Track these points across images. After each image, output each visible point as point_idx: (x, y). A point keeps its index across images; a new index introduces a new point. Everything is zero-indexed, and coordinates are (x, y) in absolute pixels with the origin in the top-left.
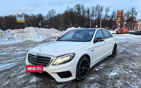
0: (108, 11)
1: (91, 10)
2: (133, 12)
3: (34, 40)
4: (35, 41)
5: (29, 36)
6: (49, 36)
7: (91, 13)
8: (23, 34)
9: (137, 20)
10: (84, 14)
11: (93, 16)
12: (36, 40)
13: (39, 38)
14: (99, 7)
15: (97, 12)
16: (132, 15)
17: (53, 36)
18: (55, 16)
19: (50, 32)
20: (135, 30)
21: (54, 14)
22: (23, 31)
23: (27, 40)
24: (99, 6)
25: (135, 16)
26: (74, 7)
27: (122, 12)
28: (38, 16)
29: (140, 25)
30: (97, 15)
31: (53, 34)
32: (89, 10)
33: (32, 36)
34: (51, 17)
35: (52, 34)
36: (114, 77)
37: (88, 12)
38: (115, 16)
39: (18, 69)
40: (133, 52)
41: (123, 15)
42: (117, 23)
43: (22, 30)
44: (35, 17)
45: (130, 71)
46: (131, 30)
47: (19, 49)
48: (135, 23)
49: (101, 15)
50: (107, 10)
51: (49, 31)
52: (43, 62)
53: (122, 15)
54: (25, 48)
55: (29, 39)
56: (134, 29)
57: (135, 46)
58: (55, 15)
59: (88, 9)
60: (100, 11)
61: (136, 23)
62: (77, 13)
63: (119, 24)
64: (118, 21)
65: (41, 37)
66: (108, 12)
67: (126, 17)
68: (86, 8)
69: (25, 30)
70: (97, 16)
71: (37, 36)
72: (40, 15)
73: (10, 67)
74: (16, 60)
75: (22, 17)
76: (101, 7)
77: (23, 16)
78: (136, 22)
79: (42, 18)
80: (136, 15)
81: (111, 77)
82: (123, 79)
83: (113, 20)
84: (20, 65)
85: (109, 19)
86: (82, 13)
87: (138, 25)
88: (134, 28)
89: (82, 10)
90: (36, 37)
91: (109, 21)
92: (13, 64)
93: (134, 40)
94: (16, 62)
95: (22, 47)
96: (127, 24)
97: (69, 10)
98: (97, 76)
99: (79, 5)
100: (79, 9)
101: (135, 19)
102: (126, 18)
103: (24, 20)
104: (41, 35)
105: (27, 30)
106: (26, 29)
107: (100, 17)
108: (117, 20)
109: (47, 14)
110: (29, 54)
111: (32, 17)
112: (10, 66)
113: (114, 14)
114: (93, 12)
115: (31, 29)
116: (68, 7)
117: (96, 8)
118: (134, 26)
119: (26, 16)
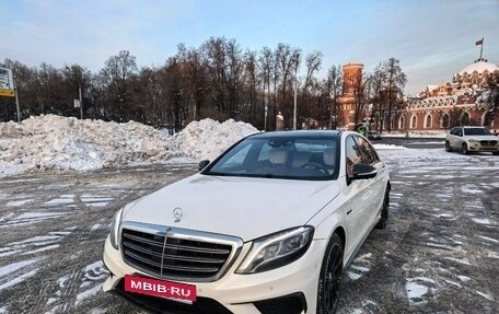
0: (316, 67)
1: (261, 60)
2: (392, 71)
3: (66, 165)
4: (70, 169)
5: (47, 151)
6: (121, 149)
7: (258, 71)
8: (19, 140)
9: (405, 99)
10: (236, 72)
11: (267, 80)
12: (74, 165)
13: (85, 157)
14: (288, 53)
15: (280, 70)
16: (391, 82)
17: (136, 150)
18: (134, 77)
19: (127, 136)
20: (402, 131)
21: (129, 69)
22: (21, 130)
23: (39, 167)
24: (285, 50)
25: (398, 85)
26: (203, 48)
27: (360, 70)
28: (67, 74)
29: (414, 114)
30: (282, 78)
31: (139, 143)
32: (252, 59)
33: (59, 149)
34: (117, 80)
35: (133, 140)
36: (426, 302)
37: (251, 67)
38: (338, 85)
39: (57, 287)
40: (435, 209)
41: (363, 81)
42: (345, 106)
43: (17, 126)
44: (55, 77)
45: (463, 278)
46: (389, 130)
47: (23, 202)
48: (399, 108)
49: (294, 79)
50: (314, 64)
51: (121, 129)
52: (198, 260)
53: (359, 81)
54: (44, 199)
55: (47, 161)
56: (396, 128)
57: (426, 185)
58: (134, 72)
59: (248, 57)
60: (289, 65)
61: (404, 108)
62: (212, 71)
63: (352, 112)
64: (345, 99)
65: (93, 155)
66: (315, 71)
67: (372, 90)
68: (243, 53)
69: (28, 125)
70: (280, 83)
71: (79, 150)
72: (77, 70)
73: (18, 280)
74: (27, 248)
75: (5, 77)
76: (291, 54)
77: (10, 72)
78: (402, 105)
79: (85, 80)
80: (401, 82)
81: (417, 304)
82: (457, 307)
83: (332, 97)
84: (55, 269)
85: (318, 93)
86: (228, 70)
87: (408, 115)
88: (397, 125)
89: (228, 60)
90: (73, 155)
91: (319, 99)
92: (28, 269)
93: (414, 164)
94: (33, 255)
95: (27, 193)
96: (374, 111)
97: (186, 57)
98: (369, 302)
99: (220, 42)
100: (219, 56)
101: (398, 96)
102: (371, 93)
103: (12, 86)
104: (90, 146)
105: (34, 127)
106: (31, 123)
107: (291, 84)
108: (343, 96)
109: (104, 66)
110: (125, 231)
111: (44, 75)
112: (14, 274)
113: (334, 77)
114: (267, 67)
115: (52, 123)
116: (181, 48)
117: (278, 55)
118: (397, 117)
119: (22, 73)
